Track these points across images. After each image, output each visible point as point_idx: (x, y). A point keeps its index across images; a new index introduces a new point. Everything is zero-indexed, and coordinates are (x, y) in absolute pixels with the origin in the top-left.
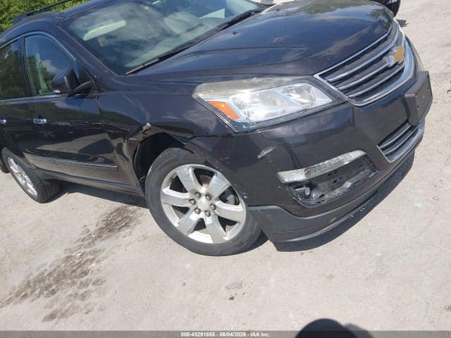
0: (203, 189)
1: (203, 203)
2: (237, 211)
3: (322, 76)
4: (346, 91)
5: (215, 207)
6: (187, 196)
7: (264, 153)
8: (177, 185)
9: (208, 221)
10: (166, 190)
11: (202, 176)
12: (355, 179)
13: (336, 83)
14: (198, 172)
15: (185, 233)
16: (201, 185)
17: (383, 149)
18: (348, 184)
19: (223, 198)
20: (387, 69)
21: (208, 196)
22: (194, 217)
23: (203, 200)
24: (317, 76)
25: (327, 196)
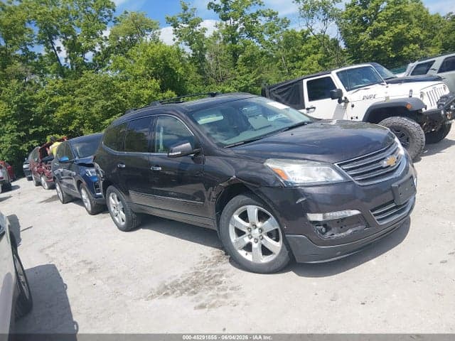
0: (259, 225)
1: (256, 232)
2: (276, 246)
3: (339, 165)
4: (353, 176)
5: (263, 238)
6: (248, 225)
7: (300, 200)
8: (244, 216)
9: (255, 246)
10: (236, 217)
11: (262, 217)
12: (355, 229)
13: (347, 170)
14: (260, 213)
15: (237, 248)
16: (259, 221)
17: (375, 215)
18: (350, 231)
19: (269, 235)
20: (382, 168)
21: (261, 230)
22: (247, 240)
23: (257, 230)
24: (336, 164)
25: (335, 235)
